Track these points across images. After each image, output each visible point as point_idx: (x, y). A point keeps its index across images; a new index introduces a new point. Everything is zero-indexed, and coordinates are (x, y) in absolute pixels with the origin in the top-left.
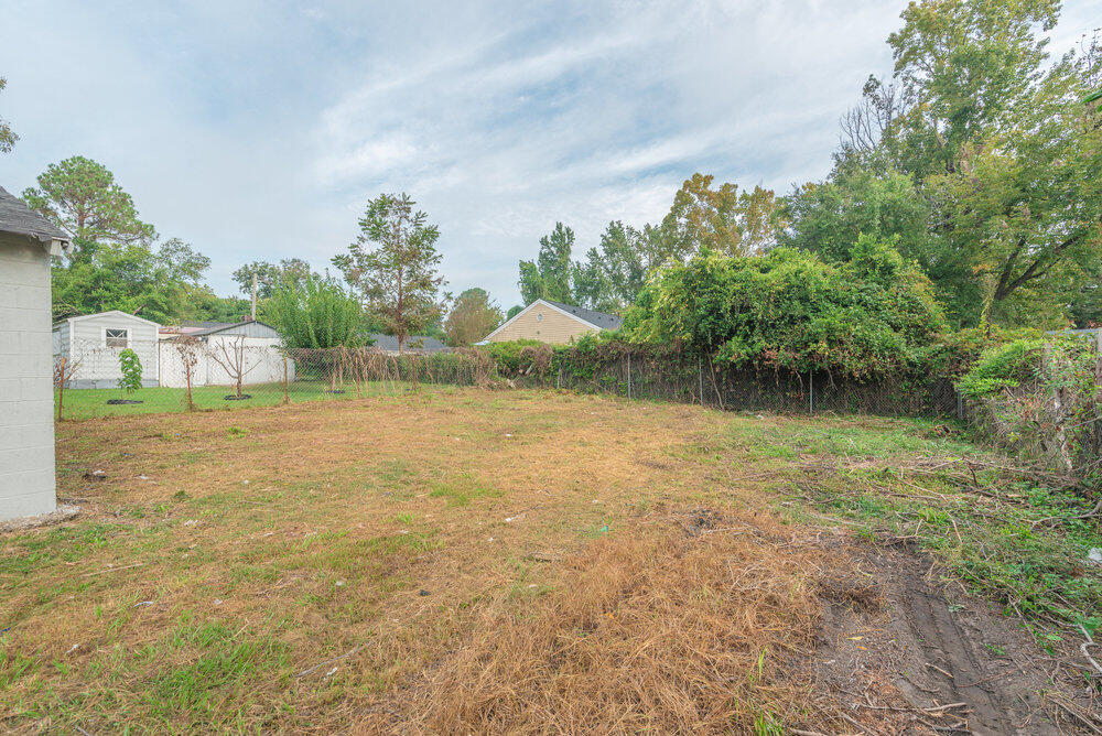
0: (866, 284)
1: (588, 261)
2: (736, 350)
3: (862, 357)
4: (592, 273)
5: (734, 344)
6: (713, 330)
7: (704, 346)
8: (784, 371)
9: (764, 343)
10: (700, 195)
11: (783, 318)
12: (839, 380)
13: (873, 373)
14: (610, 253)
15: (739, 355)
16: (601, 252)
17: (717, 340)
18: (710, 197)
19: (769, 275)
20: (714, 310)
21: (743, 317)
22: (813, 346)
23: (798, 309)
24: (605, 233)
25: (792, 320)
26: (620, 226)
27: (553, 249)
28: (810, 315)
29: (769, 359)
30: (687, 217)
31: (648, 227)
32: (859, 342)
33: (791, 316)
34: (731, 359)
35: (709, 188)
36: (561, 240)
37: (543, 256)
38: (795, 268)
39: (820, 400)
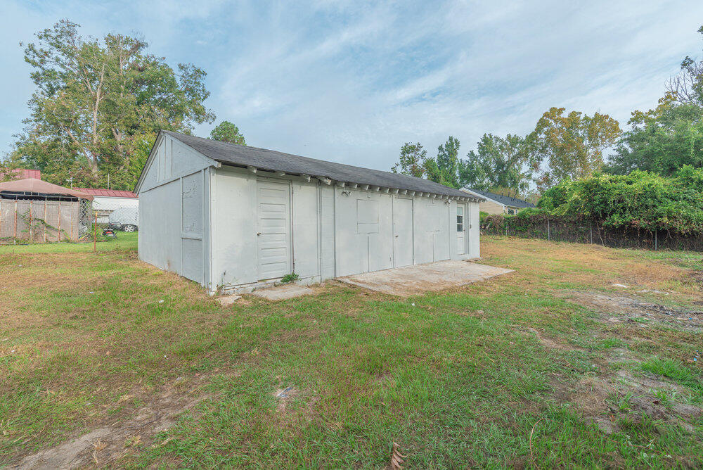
0: (688, 189)
1: (468, 159)
2: (617, 220)
3: (687, 224)
4: (471, 167)
5: (616, 217)
6: (602, 211)
7: (596, 218)
8: (642, 230)
9: (631, 217)
10: (556, 121)
11: (641, 206)
12: (673, 235)
13: (692, 232)
14: (483, 154)
15: (618, 222)
16: (476, 153)
17: (605, 215)
18: (563, 121)
19: (633, 185)
20: (604, 202)
21: (620, 205)
22: (660, 219)
23: (650, 202)
24: (480, 141)
25: (647, 207)
26: (491, 136)
27: (446, 152)
28: (657, 205)
29: (634, 224)
30: (545, 133)
31: (509, 136)
32: (685, 218)
33: (646, 205)
34: (614, 224)
35: (562, 116)
36: (452, 145)
37: (440, 157)
38: (648, 183)
39: (662, 244)
